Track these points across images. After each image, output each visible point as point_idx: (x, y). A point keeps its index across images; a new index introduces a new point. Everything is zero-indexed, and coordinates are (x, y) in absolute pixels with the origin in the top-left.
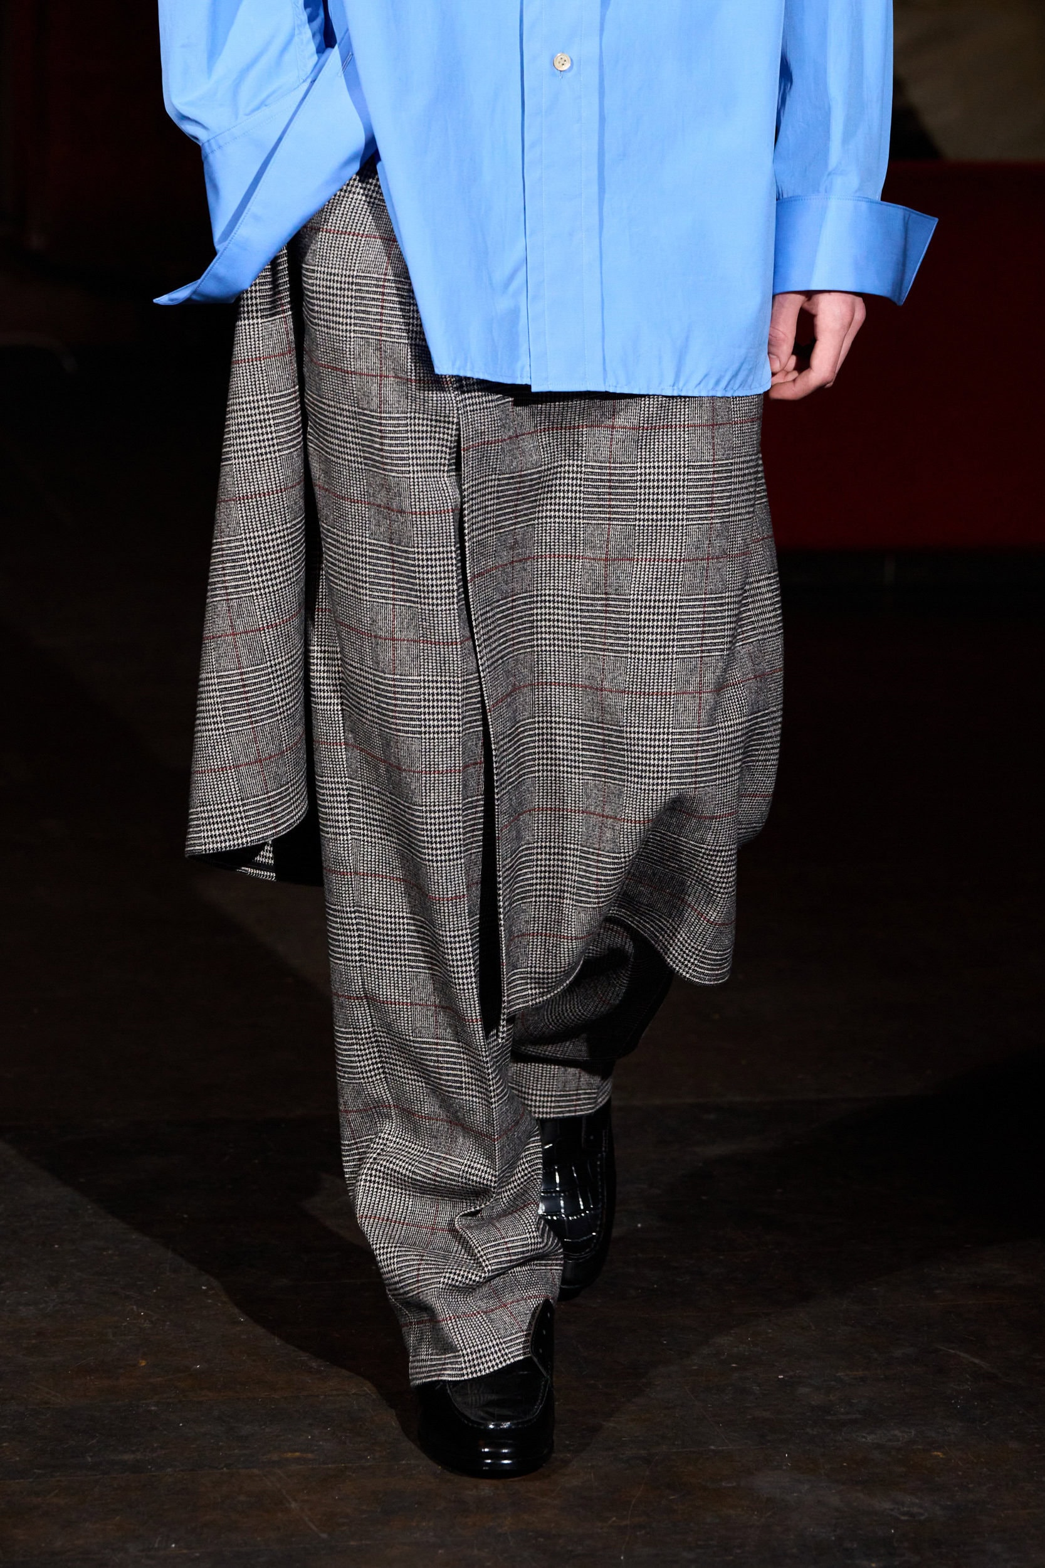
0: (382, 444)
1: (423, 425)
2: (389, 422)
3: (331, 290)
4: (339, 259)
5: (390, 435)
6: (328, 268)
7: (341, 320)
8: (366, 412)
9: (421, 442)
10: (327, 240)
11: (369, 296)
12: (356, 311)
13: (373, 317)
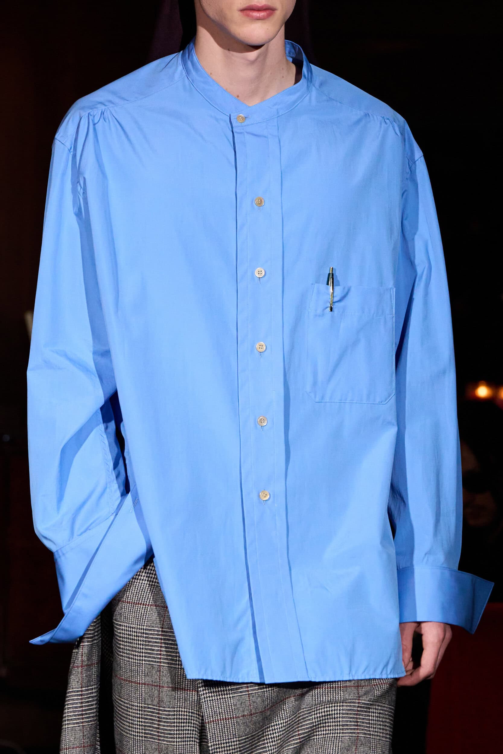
0: (159, 725)
1: (184, 715)
2: (164, 713)
3: (131, 636)
4: (135, 619)
5: (164, 720)
6: (129, 624)
7: (137, 654)
8: (150, 706)
9: (183, 725)
10: (128, 608)
11: (153, 640)
12: (146, 649)
13: (156, 652)
